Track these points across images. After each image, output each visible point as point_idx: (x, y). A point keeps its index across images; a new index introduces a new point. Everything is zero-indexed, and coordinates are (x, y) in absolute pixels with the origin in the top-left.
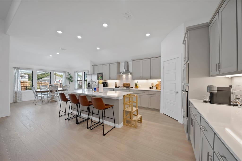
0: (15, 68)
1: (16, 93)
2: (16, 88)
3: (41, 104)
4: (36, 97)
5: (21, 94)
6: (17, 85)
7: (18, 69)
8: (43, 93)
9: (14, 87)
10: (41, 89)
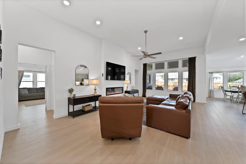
0: (210, 73)
1: (210, 91)
2: (210, 87)
3: (230, 103)
4: (225, 96)
5: (214, 92)
6: (211, 85)
7: (212, 73)
8: (233, 94)
9: (209, 86)
10: (231, 89)
